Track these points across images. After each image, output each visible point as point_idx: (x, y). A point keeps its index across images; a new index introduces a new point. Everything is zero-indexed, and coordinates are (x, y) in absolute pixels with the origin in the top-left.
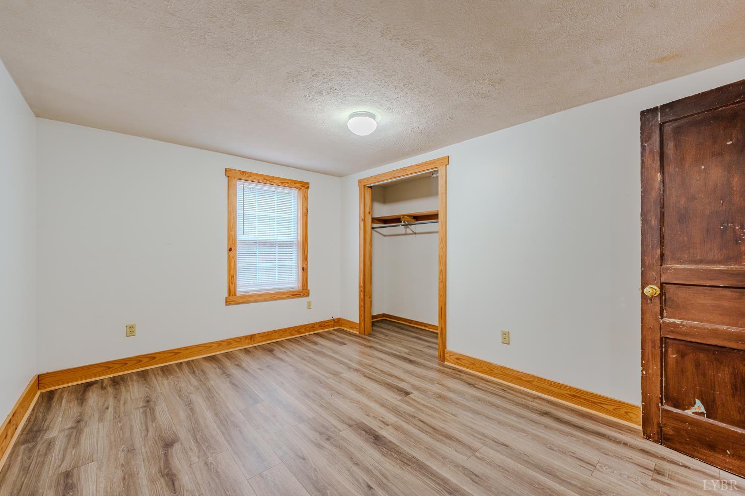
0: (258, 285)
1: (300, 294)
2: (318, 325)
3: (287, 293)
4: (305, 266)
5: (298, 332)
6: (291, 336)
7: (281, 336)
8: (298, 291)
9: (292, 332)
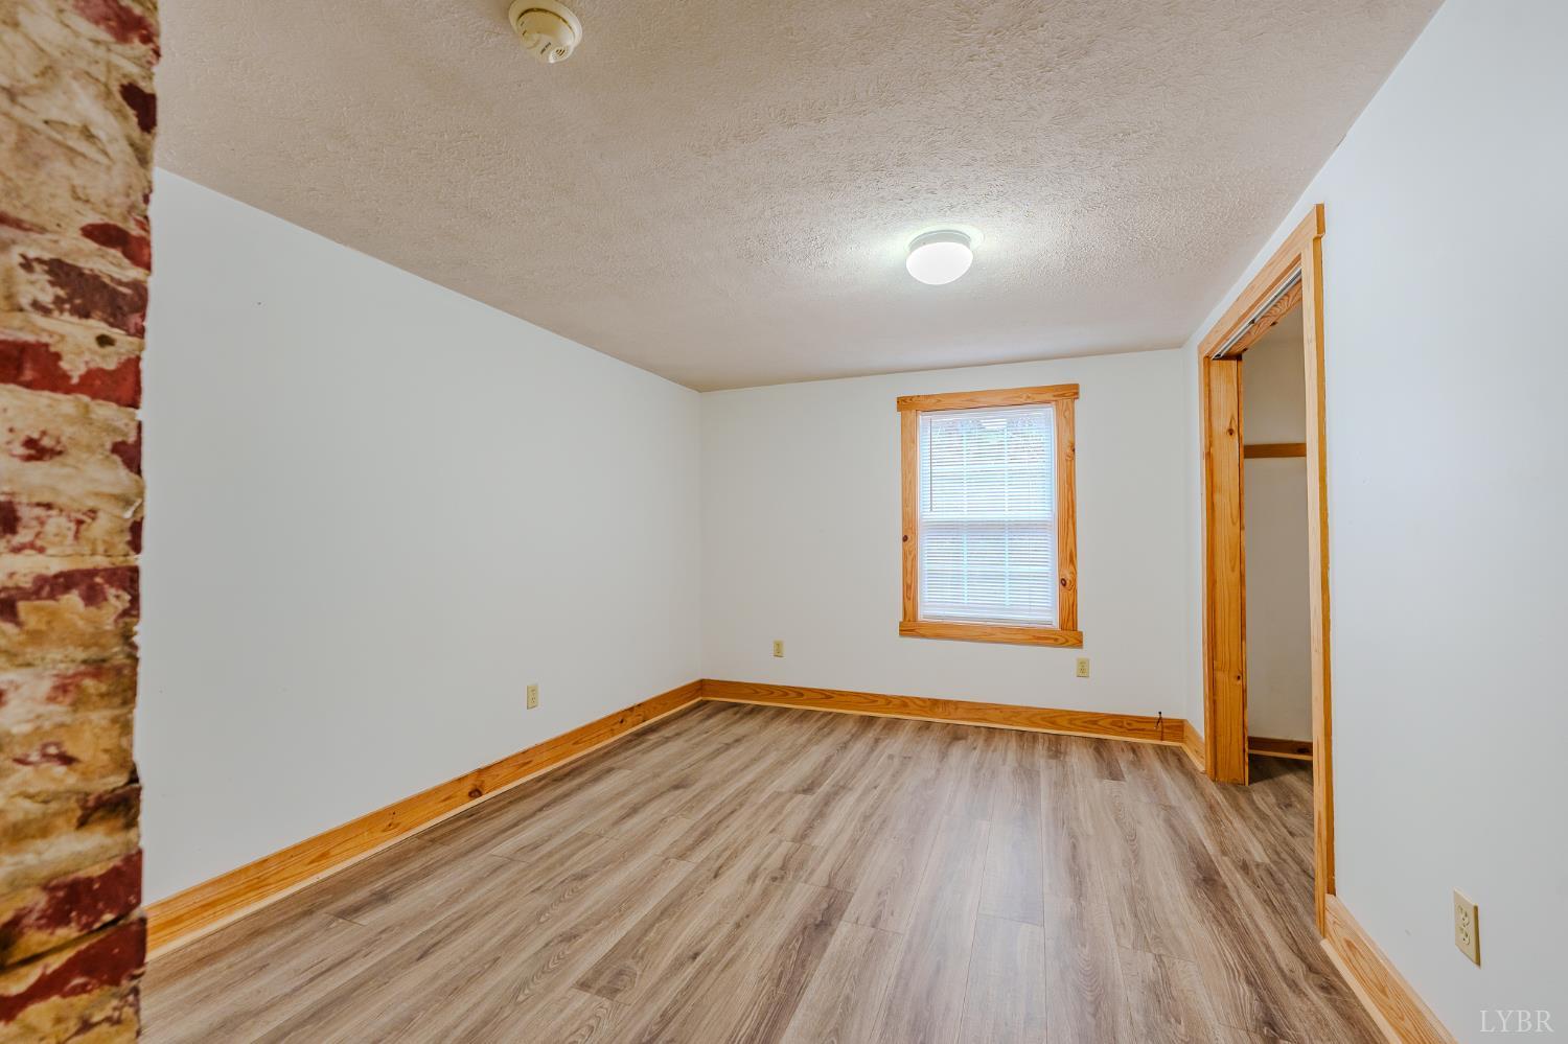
0: (963, 607)
1: (1056, 640)
2: (1110, 720)
3: (1023, 631)
4: (1068, 577)
5: (1053, 723)
6: (1030, 726)
7: (1006, 720)
8: (1053, 632)
9: (1033, 719)
